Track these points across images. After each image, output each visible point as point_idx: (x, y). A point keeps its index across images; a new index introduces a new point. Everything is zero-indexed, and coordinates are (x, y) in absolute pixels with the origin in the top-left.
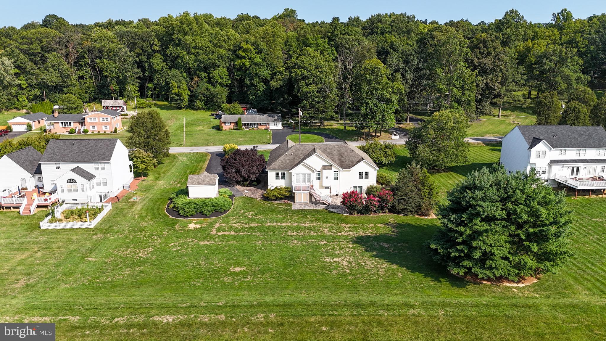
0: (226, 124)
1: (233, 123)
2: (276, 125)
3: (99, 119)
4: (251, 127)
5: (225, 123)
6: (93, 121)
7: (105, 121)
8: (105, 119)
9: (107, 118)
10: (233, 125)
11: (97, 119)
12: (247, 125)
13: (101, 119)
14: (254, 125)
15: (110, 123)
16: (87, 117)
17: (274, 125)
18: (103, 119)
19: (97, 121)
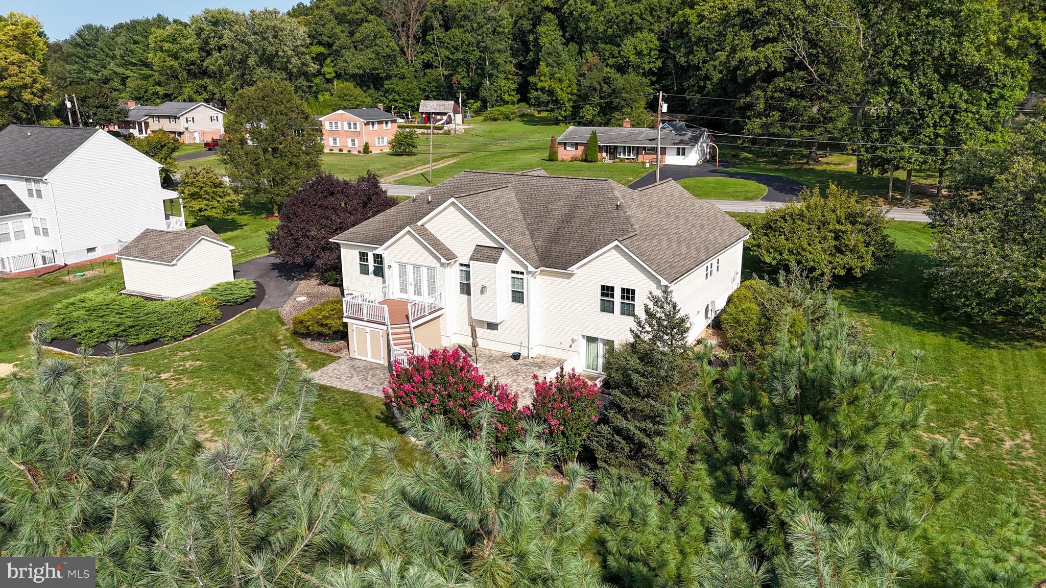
0: (568, 148)
1: (582, 144)
2: (683, 154)
3: (342, 125)
4: (622, 156)
5: (565, 144)
6: (334, 129)
7: (352, 129)
8: (352, 126)
9: (355, 124)
10: (581, 148)
11: (339, 123)
12: (612, 151)
13: (346, 127)
14: (629, 152)
15: (359, 134)
16: (325, 120)
17: (678, 154)
18: (349, 124)
19: (340, 128)
